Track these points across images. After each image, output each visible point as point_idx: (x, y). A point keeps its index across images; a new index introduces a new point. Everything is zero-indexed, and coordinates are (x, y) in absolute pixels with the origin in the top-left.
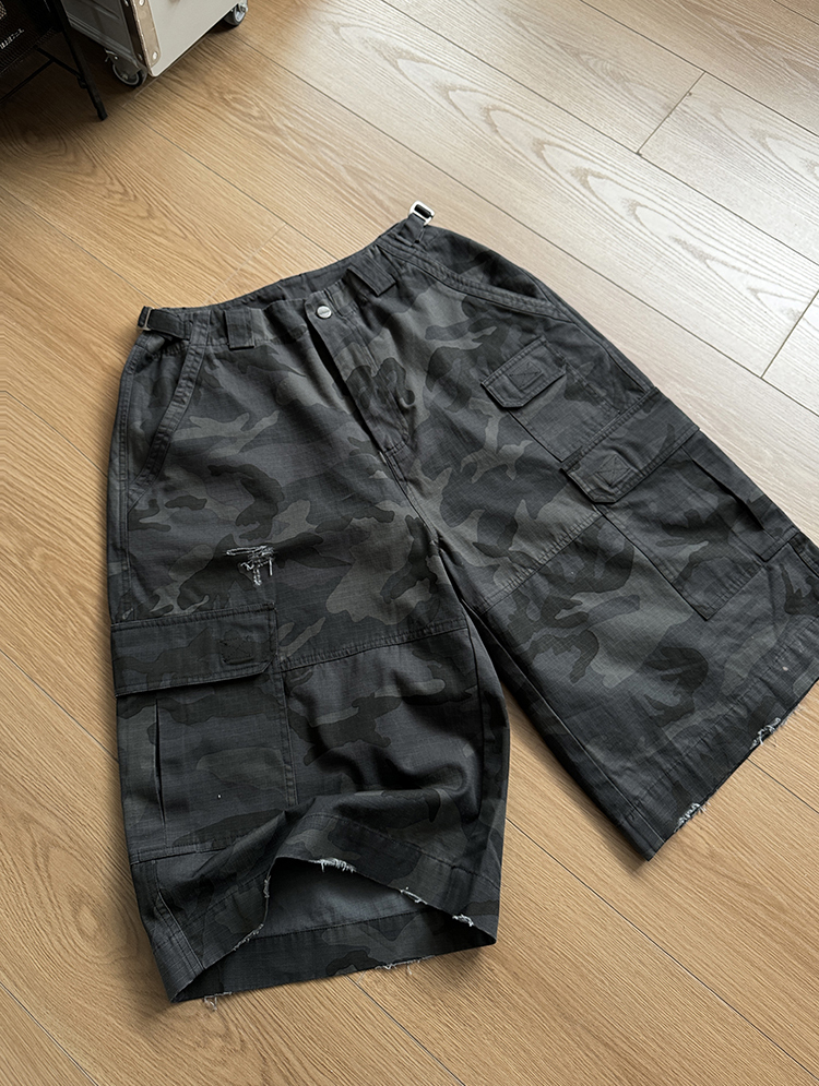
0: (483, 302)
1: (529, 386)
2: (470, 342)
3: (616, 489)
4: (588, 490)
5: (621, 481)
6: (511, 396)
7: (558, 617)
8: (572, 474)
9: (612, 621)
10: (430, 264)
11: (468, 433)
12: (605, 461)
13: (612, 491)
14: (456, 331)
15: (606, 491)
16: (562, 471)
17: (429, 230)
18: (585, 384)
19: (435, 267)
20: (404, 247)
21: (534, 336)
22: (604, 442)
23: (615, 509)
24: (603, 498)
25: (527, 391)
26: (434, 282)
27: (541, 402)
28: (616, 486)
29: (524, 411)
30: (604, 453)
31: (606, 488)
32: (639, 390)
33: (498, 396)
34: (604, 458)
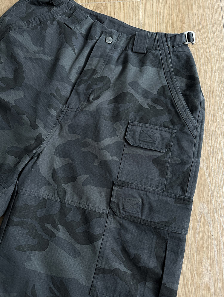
0: (169, 94)
1: (145, 142)
2: (145, 104)
3: (124, 213)
4: (113, 200)
5: (129, 213)
6: (133, 137)
7: (46, 225)
8: (115, 188)
9: (59, 249)
10: (167, 59)
11: (99, 131)
12: (133, 199)
13: (122, 211)
14: (146, 94)
15: (119, 209)
16: (113, 182)
17: (184, 47)
18: (167, 165)
19: (167, 62)
20: (165, 43)
21: (172, 127)
22: (142, 192)
23: (114, 218)
24: (115, 209)
25: (141, 142)
26: (160, 68)
27: (141, 152)
28: (125, 212)
29: (131, 148)
30: (137, 196)
31: (121, 208)
32: (184, 191)
33: (128, 132)
34: (134, 197)
